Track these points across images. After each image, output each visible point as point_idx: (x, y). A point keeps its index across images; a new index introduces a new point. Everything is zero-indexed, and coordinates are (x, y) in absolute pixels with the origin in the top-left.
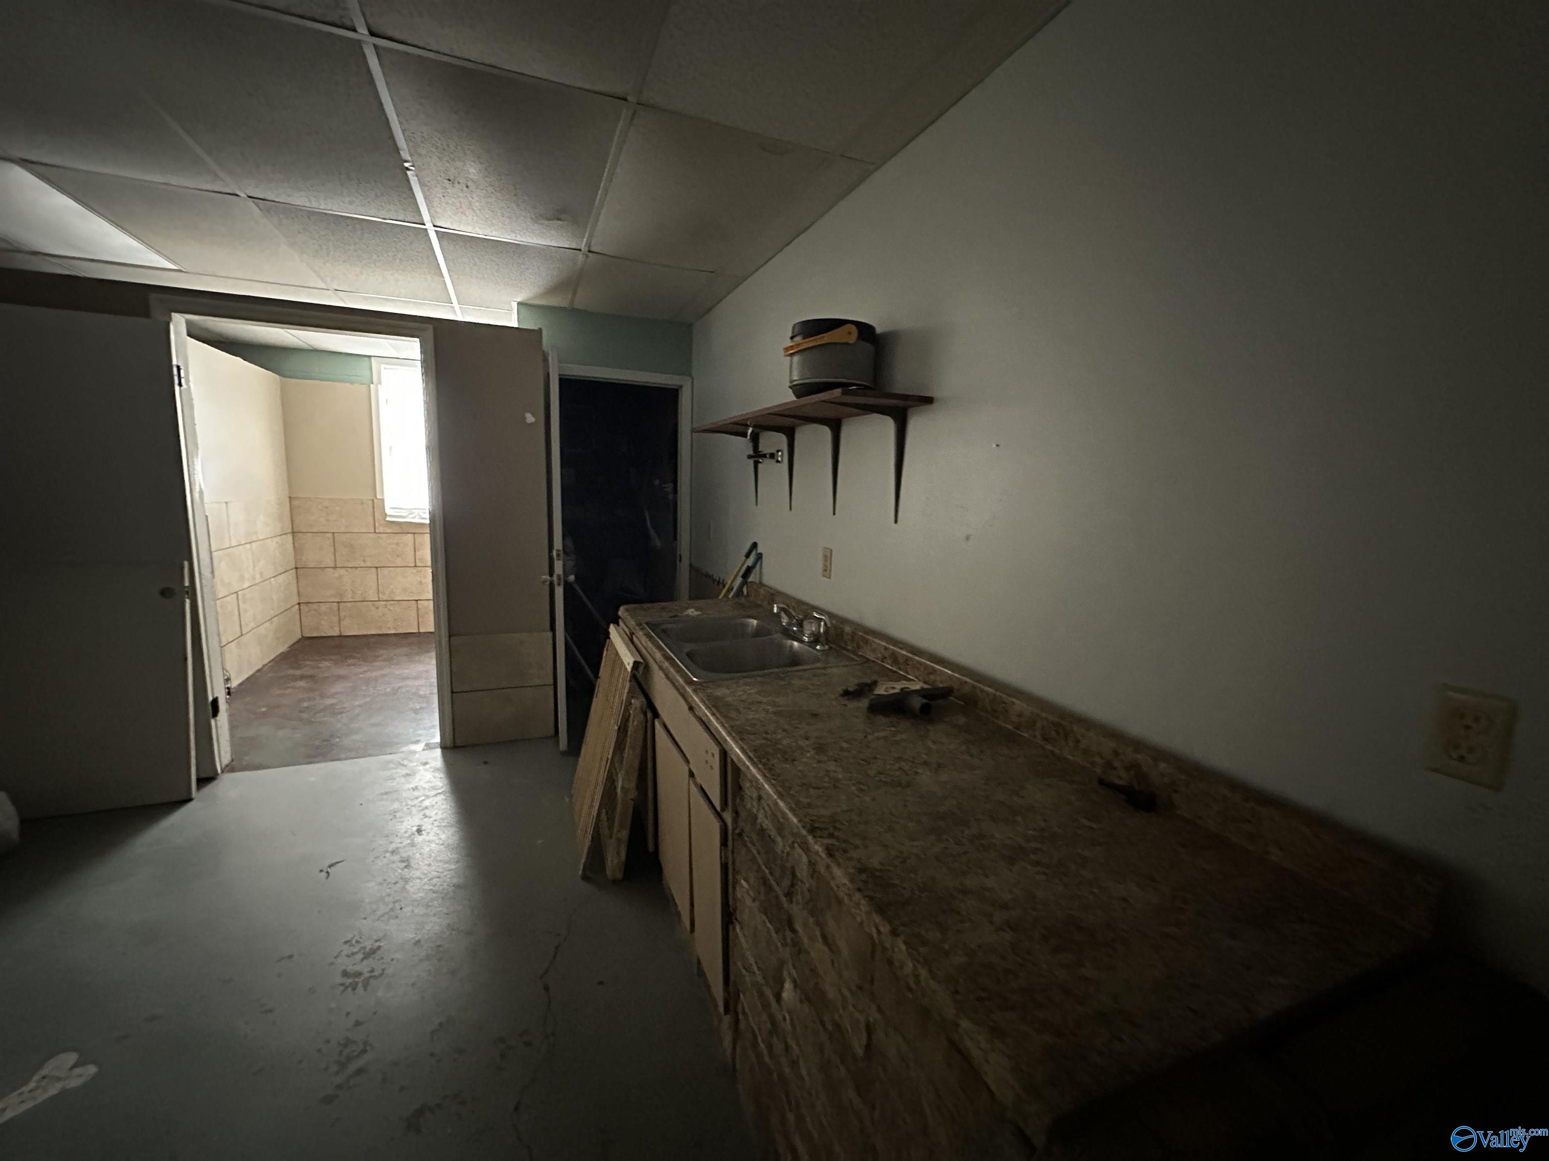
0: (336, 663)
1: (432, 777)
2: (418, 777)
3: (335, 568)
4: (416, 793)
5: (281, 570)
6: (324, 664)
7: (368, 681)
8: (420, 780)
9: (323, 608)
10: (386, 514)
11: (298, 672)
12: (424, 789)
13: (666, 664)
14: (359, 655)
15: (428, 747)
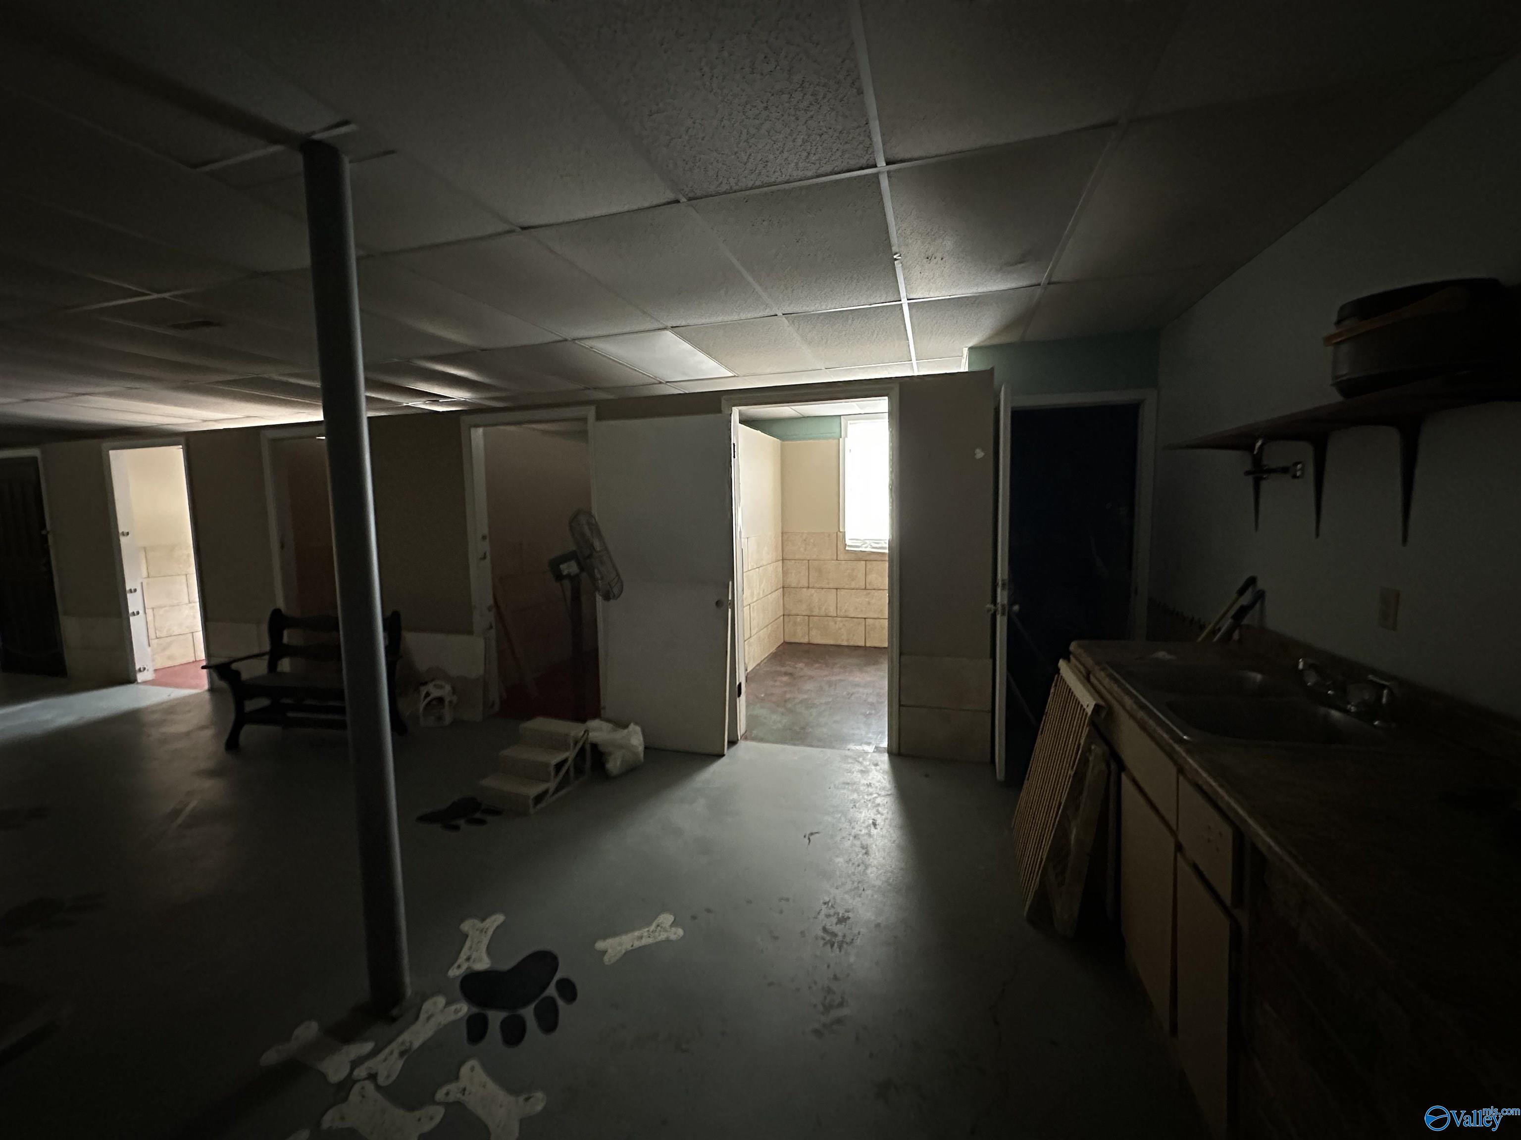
0: (807, 664)
1: (882, 778)
2: (871, 774)
3: (808, 587)
4: (871, 790)
5: (774, 588)
6: (800, 665)
7: (830, 683)
8: (873, 778)
9: (799, 619)
10: (846, 545)
11: (783, 669)
12: (877, 787)
13: (1141, 714)
14: (822, 661)
15: (878, 749)
